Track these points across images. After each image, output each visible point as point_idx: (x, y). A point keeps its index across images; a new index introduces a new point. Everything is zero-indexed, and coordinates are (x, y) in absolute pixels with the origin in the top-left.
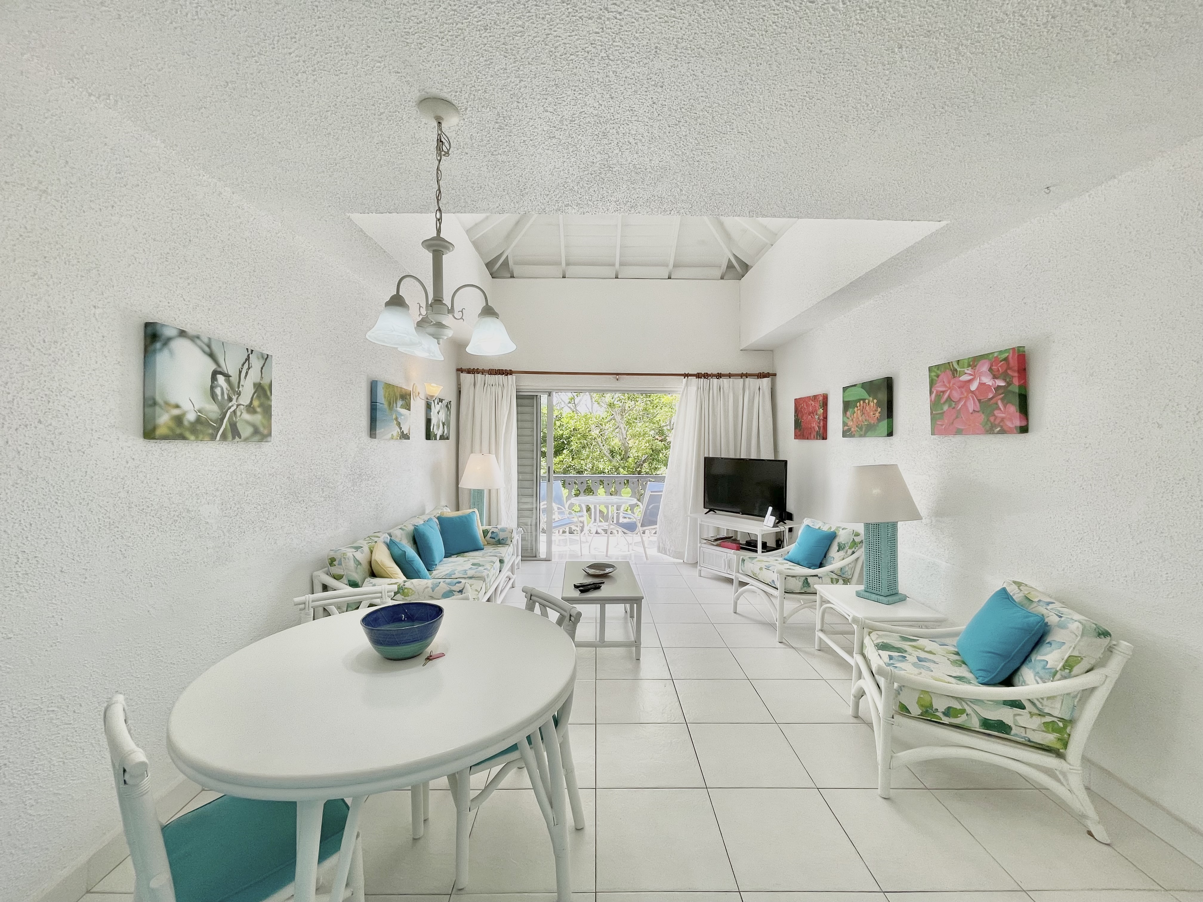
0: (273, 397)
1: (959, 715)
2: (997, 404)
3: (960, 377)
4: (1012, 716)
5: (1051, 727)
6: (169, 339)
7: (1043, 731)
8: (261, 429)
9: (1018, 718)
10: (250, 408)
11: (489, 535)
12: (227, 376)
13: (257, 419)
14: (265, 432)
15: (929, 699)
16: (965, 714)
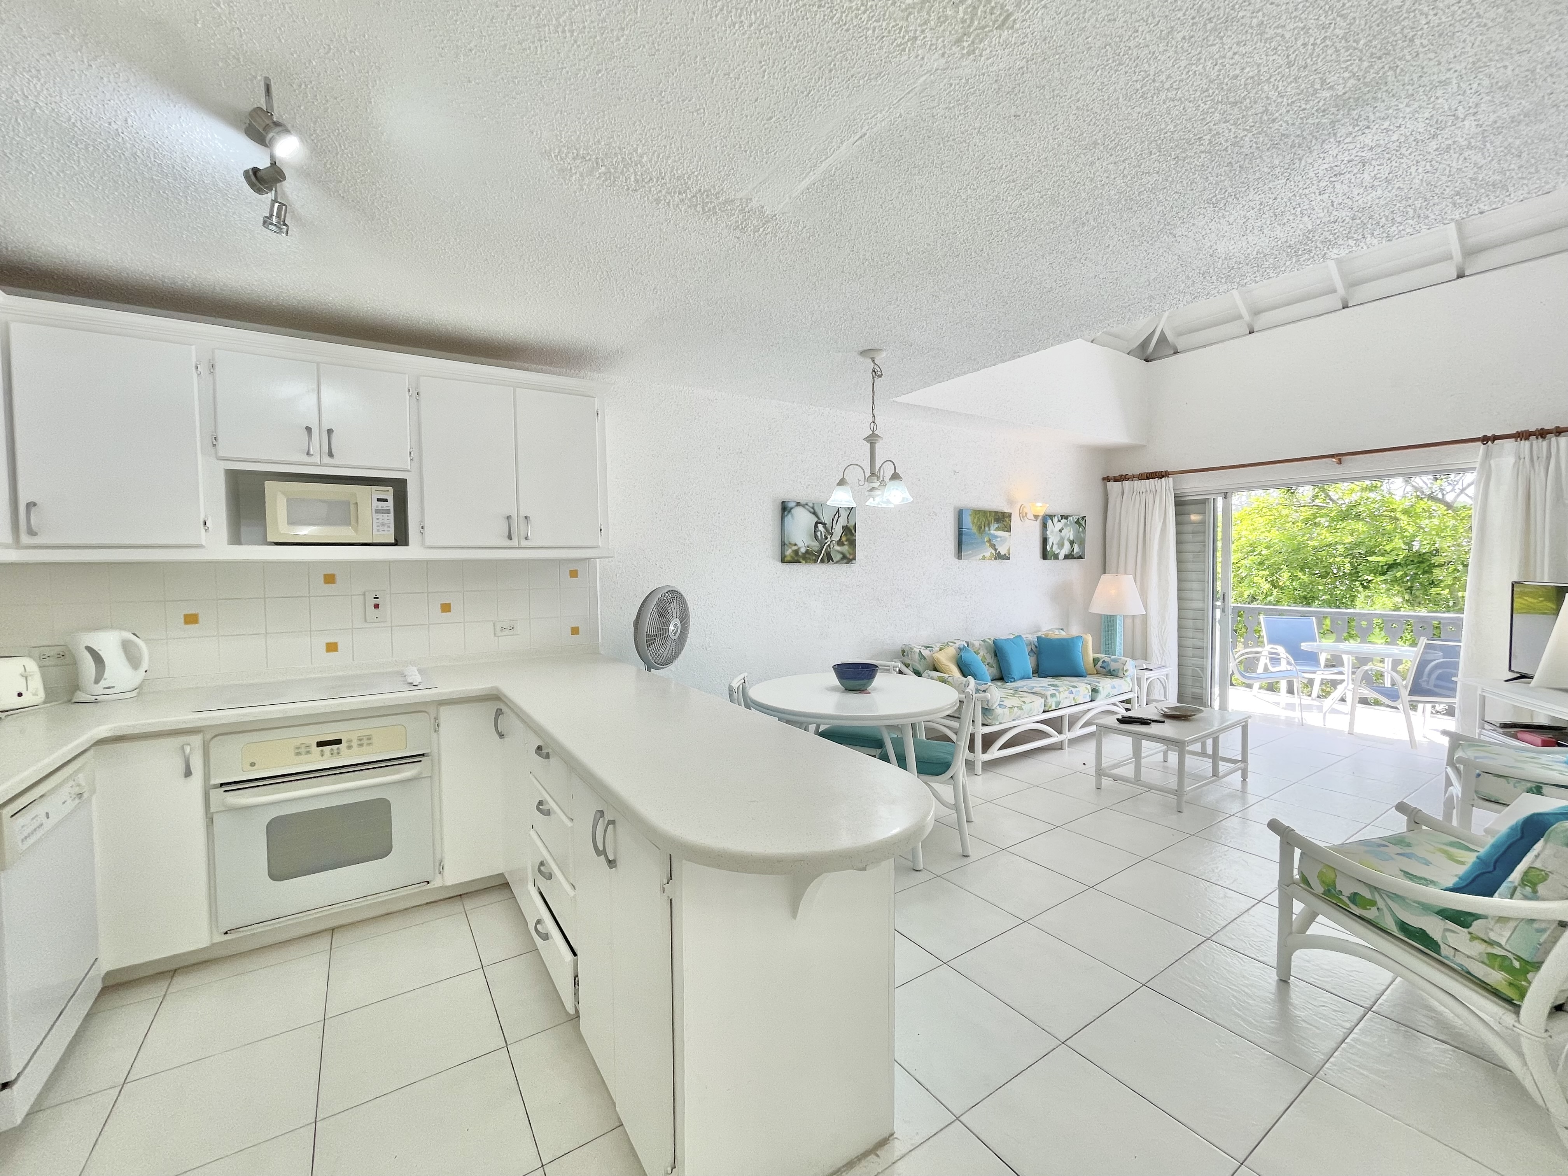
0: (857, 534)
1: (1368, 907)
4: (1442, 930)
5: (1501, 963)
6: (791, 508)
7: (1483, 962)
8: (848, 556)
9: (1447, 934)
10: (840, 543)
11: (1100, 663)
12: (824, 524)
13: (845, 549)
14: (851, 557)
15: (1333, 876)
16: (1375, 908)
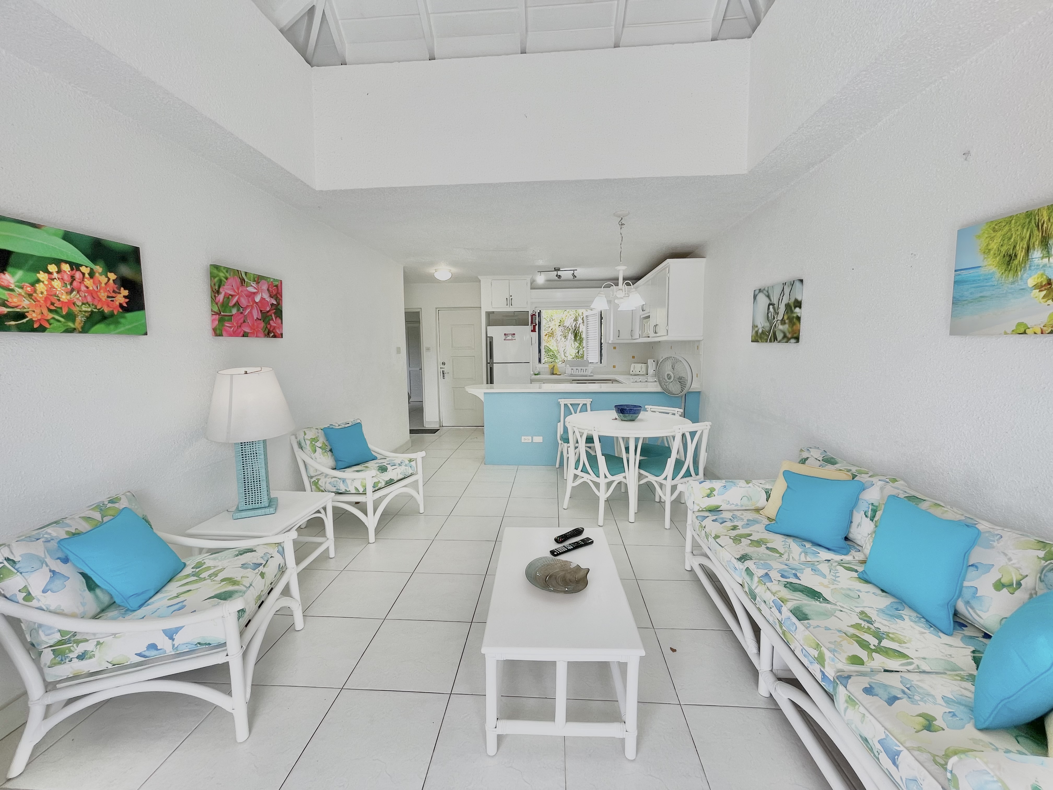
2: (271, 316)
3: (247, 287)
12: (774, 305)
